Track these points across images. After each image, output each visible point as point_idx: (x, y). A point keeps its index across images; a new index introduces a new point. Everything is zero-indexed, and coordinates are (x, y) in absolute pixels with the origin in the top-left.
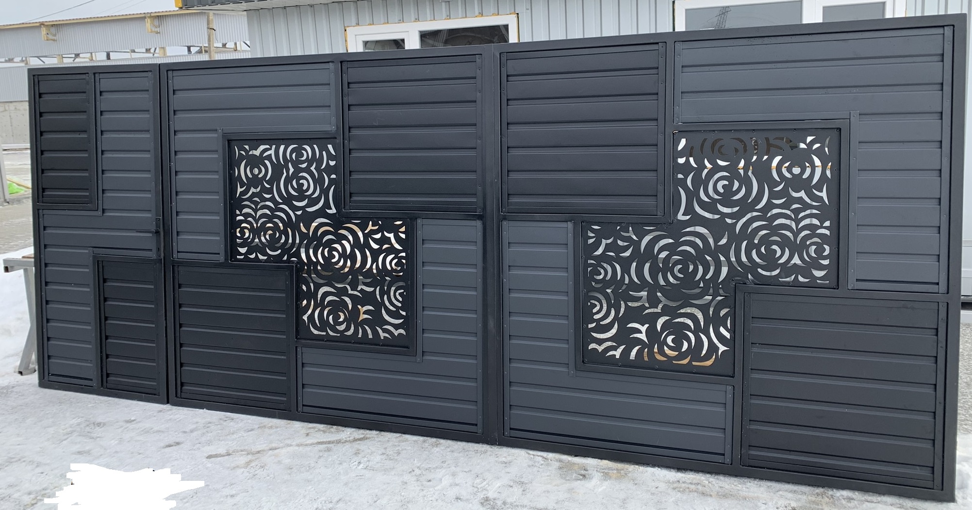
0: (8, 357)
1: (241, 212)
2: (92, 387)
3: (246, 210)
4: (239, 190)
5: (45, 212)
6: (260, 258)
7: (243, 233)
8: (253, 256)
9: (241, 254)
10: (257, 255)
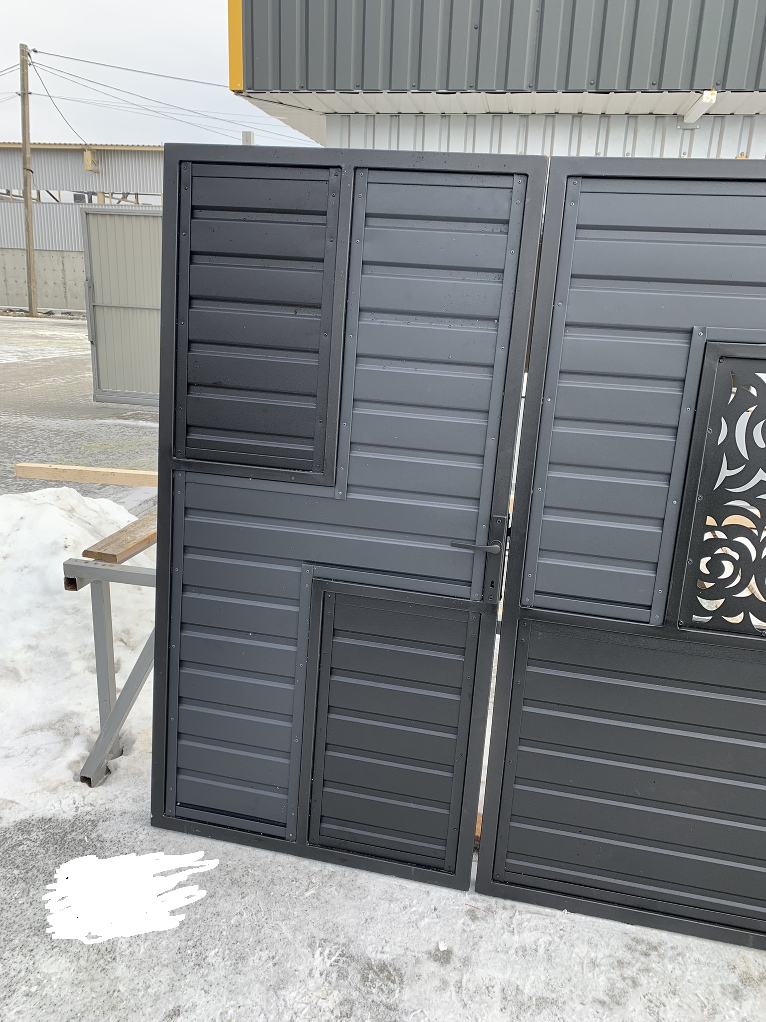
0: (33, 730)
1: (719, 521)
2: (284, 838)
3: (732, 520)
4: (725, 472)
5: (191, 477)
6: (753, 624)
7: (716, 567)
8: (738, 619)
9: (704, 612)
10: (747, 618)
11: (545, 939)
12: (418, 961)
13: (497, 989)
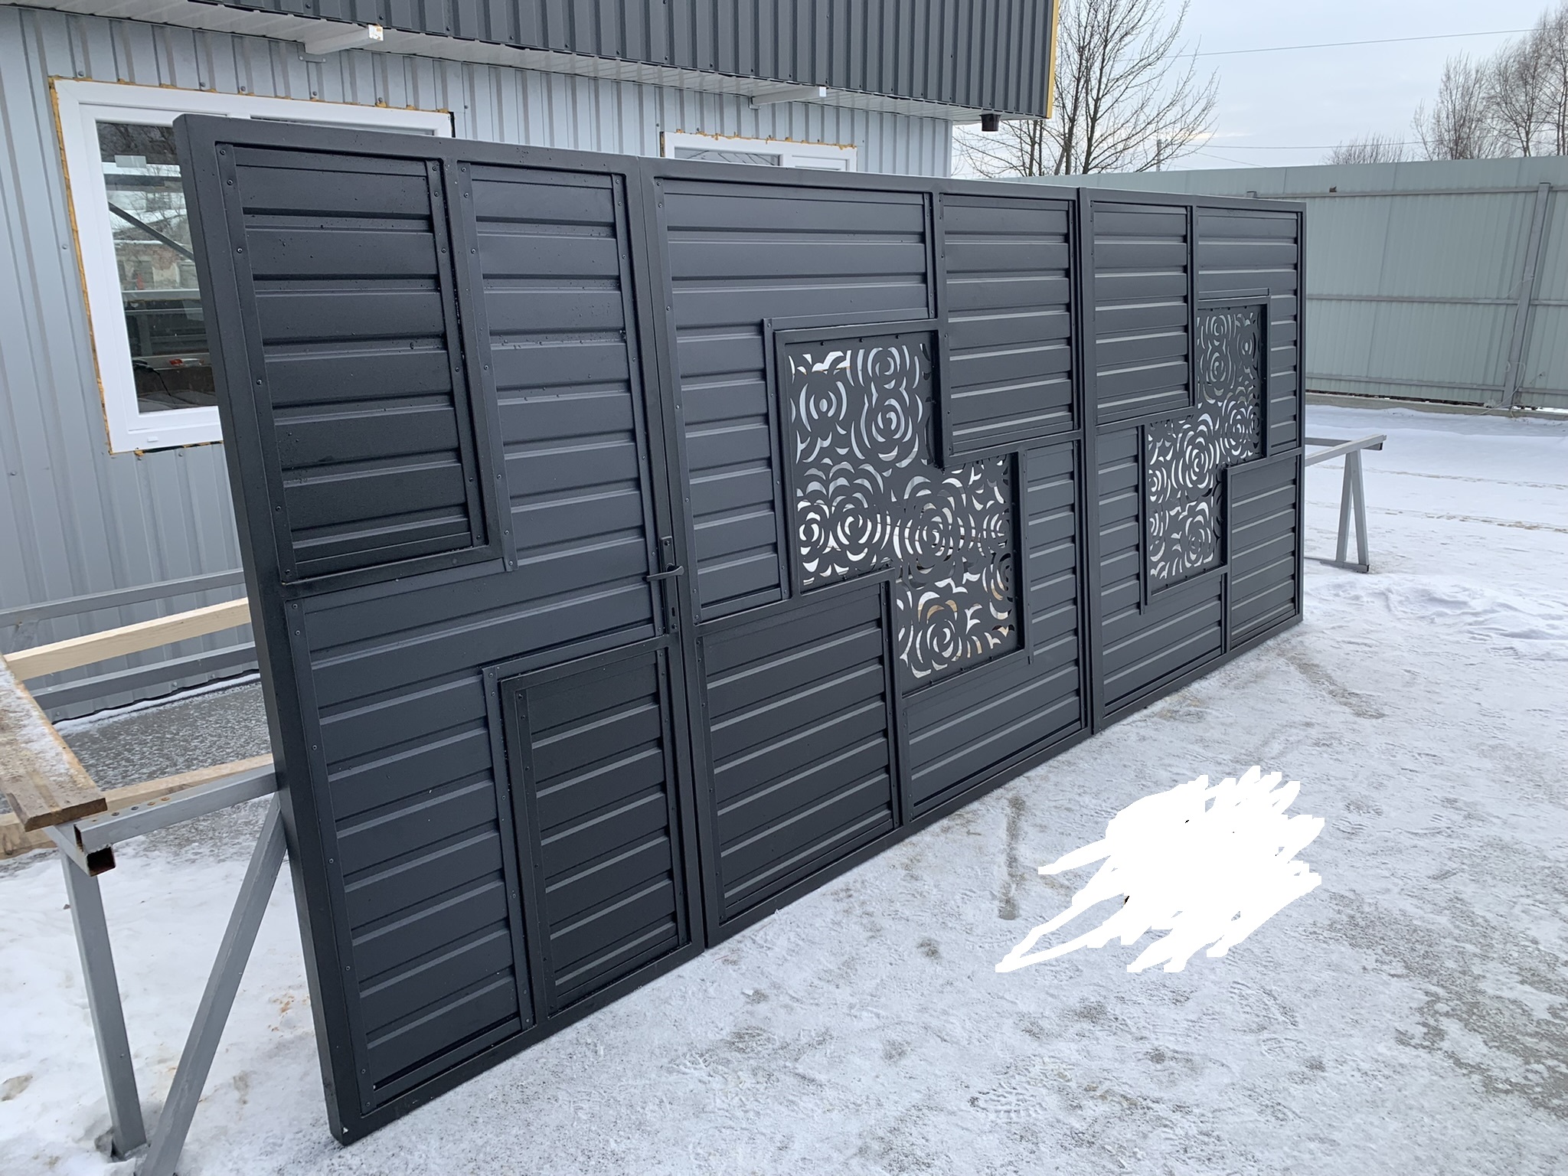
1: (804, 493)
3: (811, 487)
4: (801, 447)
6: (839, 573)
7: (809, 532)
8: (828, 574)
9: (809, 575)
10: (833, 569)
11: (792, 935)
12: (751, 1013)
13: (816, 982)
